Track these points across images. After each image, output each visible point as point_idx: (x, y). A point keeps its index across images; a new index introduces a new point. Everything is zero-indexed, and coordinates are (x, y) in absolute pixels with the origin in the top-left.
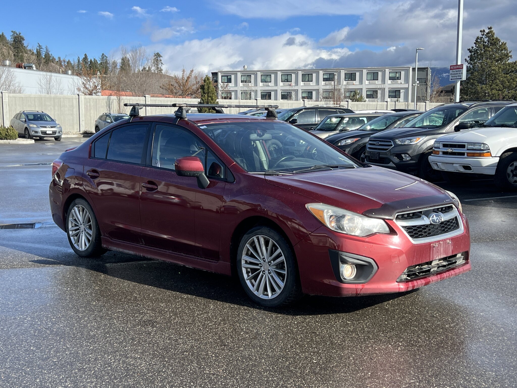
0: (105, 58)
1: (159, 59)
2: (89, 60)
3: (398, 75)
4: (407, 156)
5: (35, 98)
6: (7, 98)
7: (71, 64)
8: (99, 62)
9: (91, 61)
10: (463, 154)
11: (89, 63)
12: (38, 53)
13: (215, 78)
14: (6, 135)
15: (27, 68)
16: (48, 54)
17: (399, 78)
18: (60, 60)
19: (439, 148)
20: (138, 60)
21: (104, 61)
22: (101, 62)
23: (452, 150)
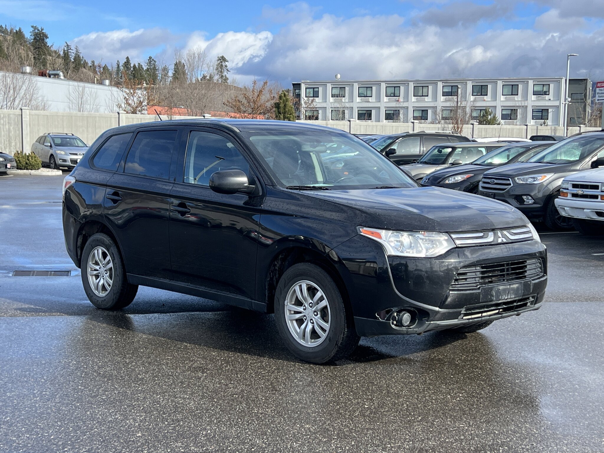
0: (153, 62)
1: (223, 64)
2: (132, 65)
3: (545, 89)
4: (530, 198)
5: (63, 116)
6: (28, 117)
7: (108, 70)
8: (145, 68)
9: (134, 66)
10: (596, 197)
11: (132, 69)
12: (65, 55)
13: (297, 91)
14: (27, 163)
15: (52, 76)
16: (79, 56)
17: (545, 93)
18: (94, 65)
19: (568, 189)
20: (196, 67)
21: (152, 67)
22: (148, 68)
23: (582, 192)
